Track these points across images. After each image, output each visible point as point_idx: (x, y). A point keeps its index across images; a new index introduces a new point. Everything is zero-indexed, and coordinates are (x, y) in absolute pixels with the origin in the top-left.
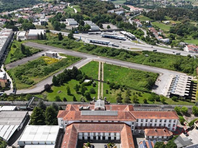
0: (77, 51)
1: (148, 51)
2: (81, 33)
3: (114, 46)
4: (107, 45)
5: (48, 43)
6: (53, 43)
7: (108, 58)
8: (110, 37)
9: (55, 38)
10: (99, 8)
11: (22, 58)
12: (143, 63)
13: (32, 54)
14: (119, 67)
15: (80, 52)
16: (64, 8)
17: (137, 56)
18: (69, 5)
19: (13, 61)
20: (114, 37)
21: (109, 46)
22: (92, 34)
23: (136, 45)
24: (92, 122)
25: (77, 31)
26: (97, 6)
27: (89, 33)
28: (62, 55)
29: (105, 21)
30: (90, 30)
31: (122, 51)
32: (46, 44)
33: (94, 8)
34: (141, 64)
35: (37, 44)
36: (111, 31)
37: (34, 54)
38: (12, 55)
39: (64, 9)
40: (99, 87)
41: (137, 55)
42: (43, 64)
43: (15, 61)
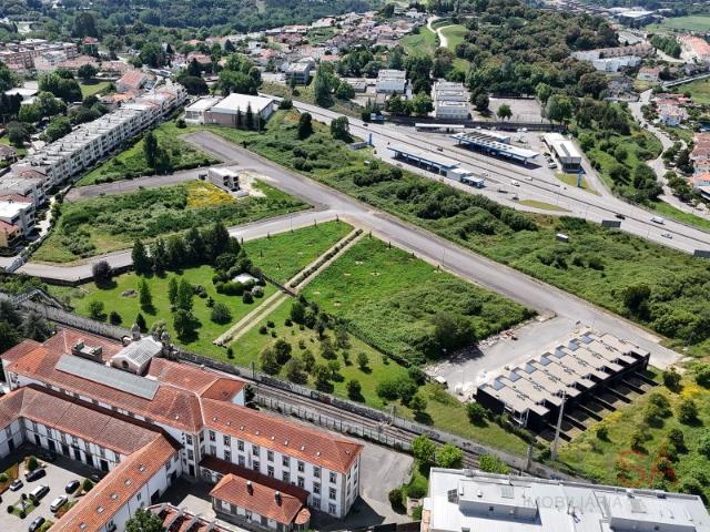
0: (320, 181)
1: (584, 221)
2: (394, 122)
3: (467, 182)
4: (444, 174)
5: (255, 142)
6: (270, 145)
7: (401, 222)
8: (484, 147)
9: (288, 129)
10: (537, 40)
11: (138, 176)
12: (514, 263)
13: (176, 170)
14: (406, 258)
15: (326, 184)
16: (406, 34)
17: (522, 234)
18: (434, 22)
19: (103, 181)
20: (497, 151)
21: (447, 181)
22: (430, 129)
23: (561, 190)
24: (75, 400)
25: (379, 114)
26: (532, 32)
27: (417, 125)
28: (258, 185)
29: (519, 88)
30: (433, 114)
31: (478, 205)
32: (245, 145)
33: (518, 38)
34: (506, 263)
35: (222, 141)
36: (512, 128)
37: (181, 168)
38: (118, 163)
39: (408, 36)
40: (260, 308)
41: (528, 229)
42: (170, 203)
43: (109, 180)
